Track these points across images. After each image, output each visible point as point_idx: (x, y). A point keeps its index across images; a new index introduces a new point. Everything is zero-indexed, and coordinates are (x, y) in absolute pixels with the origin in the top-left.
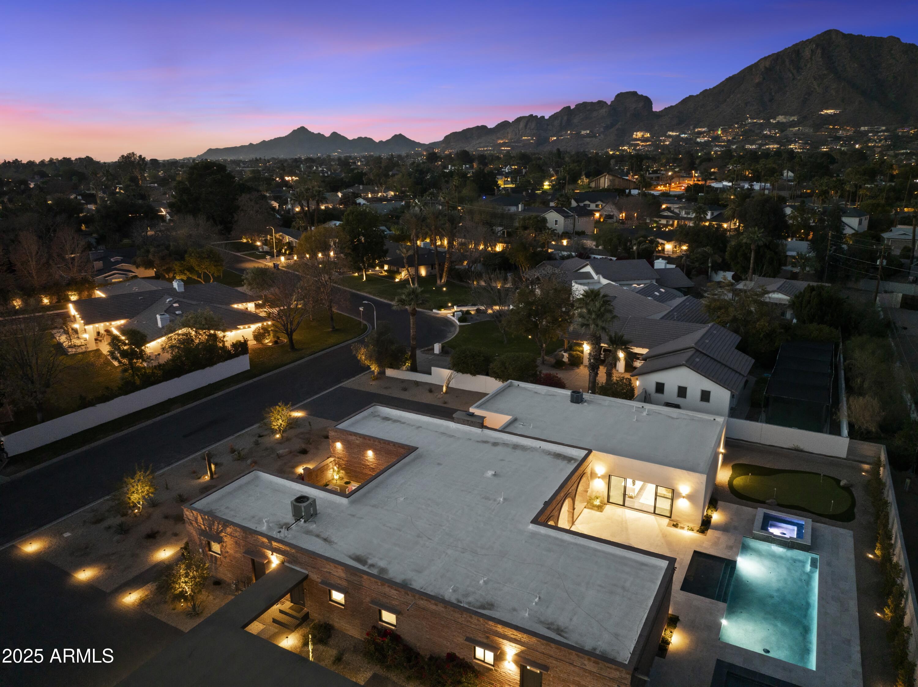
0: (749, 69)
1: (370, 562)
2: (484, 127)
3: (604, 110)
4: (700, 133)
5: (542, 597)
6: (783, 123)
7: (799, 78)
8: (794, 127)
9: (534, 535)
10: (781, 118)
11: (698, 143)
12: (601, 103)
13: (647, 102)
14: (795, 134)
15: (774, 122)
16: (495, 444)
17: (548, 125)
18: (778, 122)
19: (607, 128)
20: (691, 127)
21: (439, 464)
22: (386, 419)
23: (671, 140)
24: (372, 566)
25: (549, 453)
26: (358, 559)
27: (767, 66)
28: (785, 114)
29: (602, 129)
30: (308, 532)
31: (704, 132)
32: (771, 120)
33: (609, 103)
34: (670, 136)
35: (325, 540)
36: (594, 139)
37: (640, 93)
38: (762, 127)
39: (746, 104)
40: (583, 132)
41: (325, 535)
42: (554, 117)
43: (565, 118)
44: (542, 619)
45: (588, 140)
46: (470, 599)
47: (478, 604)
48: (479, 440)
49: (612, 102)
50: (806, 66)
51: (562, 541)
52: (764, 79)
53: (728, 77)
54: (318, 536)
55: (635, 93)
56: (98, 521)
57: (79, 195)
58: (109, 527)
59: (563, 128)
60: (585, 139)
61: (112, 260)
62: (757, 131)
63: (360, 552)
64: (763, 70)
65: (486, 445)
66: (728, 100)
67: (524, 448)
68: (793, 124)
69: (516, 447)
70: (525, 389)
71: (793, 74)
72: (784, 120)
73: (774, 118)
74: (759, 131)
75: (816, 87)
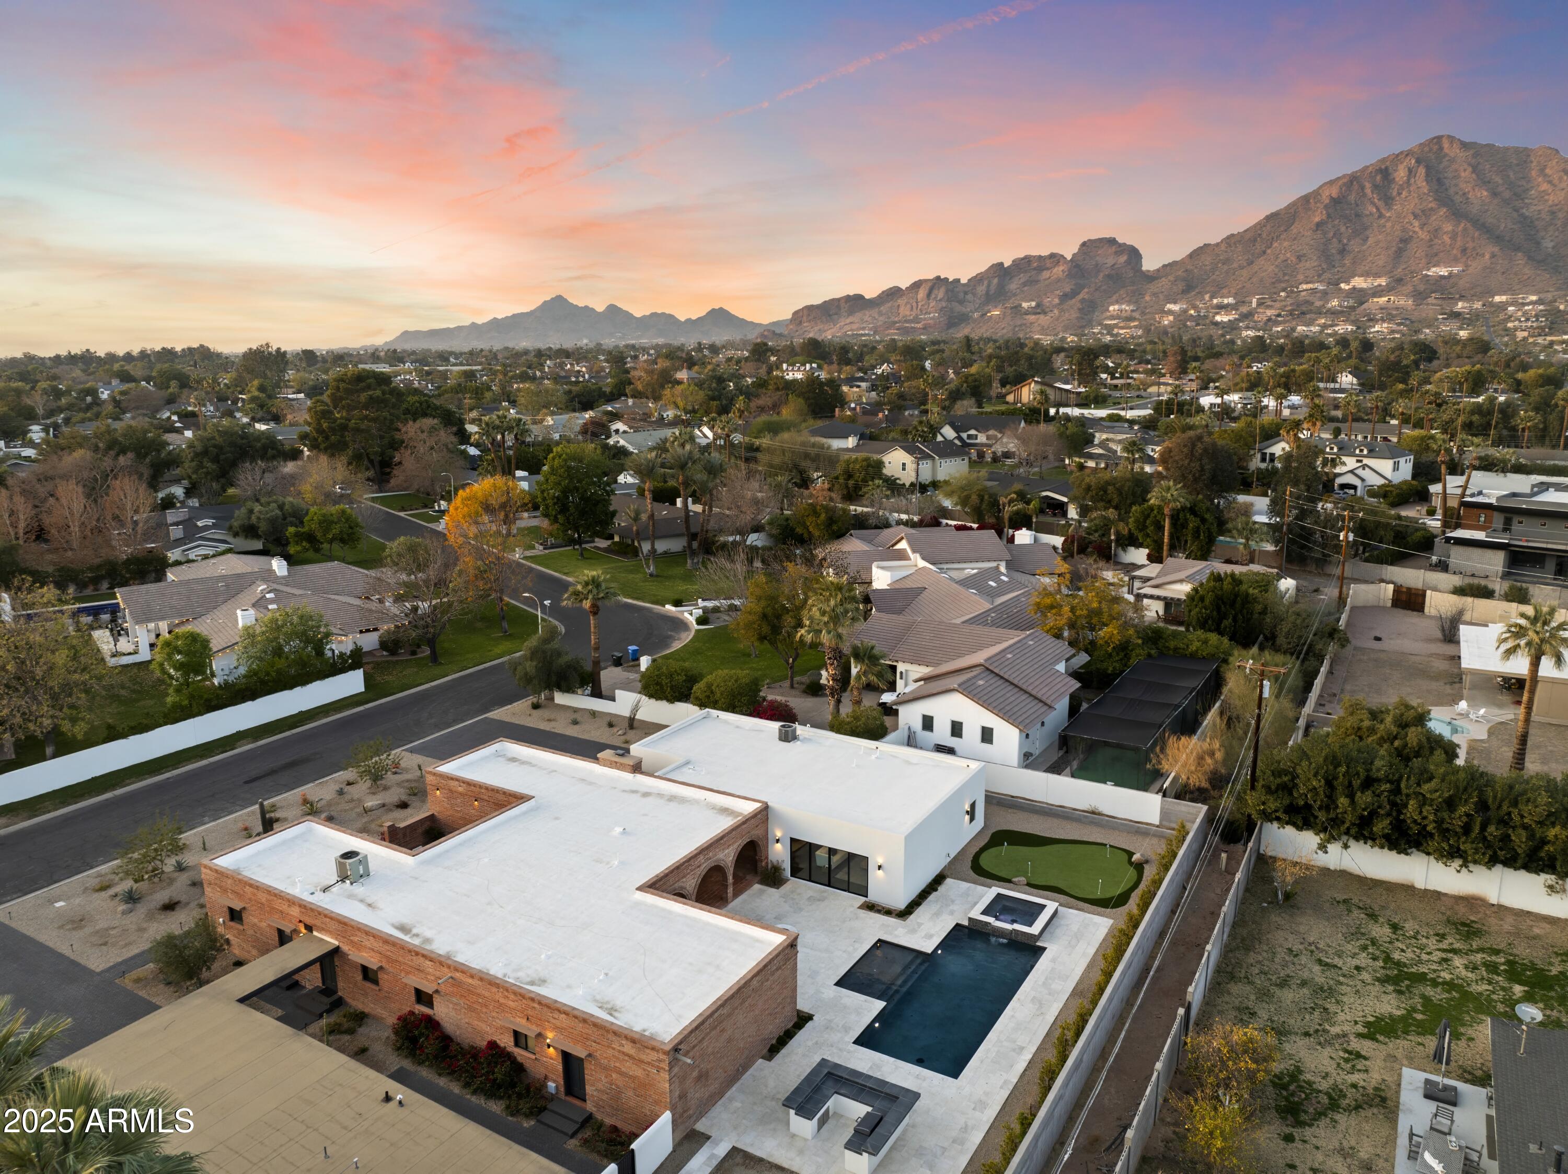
0: (1306, 200)
1: (415, 931)
2: (859, 297)
3: (1061, 268)
4: (1221, 307)
5: (610, 974)
6: (1361, 290)
7: (1388, 215)
8: (1380, 296)
9: (637, 904)
10: (1359, 282)
11: (1216, 324)
12: (1055, 258)
13: (1134, 254)
14: (1382, 309)
15: (1347, 287)
16: (646, 795)
17: (966, 293)
18: (1354, 288)
19: (1065, 297)
20: (1207, 297)
21: (557, 818)
22: (513, 760)
23: (1171, 318)
24: (417, 935)
25: (713, 807)
26: (403, 928)
27: (1334, 195)
28: (1366, 274)
29: (1057, 301)
30: (351, 896)
31: (1228, 305)
32: (1343, 286)
33: (1069, 257)
34: (1170, 312)
35: (370, 905)
36: (1042, 316)
37: (1120, 240)
38: (1325, 295)
39: (1299, 258)
40: (1025, 305)
41: (369, 901)
42: (977, 280)
43: (996, 281)
44: (598, 997)
45: (1032, 318)
46: (521, 974)
47: (528, 979)
48: (628, 788)
49: (1074, 255)
50: (1399, 194)
51: (670, 912)
52: (1329, 216)
53: (1268, 213)
54: (362, 901)
55: (1112, 241)
56: (103, 888)
57: (174, 414)
58: (116, 895)
59: (991, 299)
60: (1027, 317)
61: (200, 524)
62: (1318, 304)
63: (406, 920)
64: (1327, 201)
65: (634, 795)
66: (1269, 251)
67: (682, 800)
68: (1378, 292)
69: (672, 798)
70: (726, 722)
71: (1378, 209)
72: (1364, 285)
73: (1348, 282)
74: (1321, 303)
75: (1417, 229)
